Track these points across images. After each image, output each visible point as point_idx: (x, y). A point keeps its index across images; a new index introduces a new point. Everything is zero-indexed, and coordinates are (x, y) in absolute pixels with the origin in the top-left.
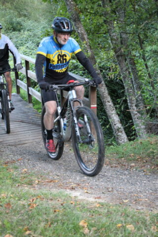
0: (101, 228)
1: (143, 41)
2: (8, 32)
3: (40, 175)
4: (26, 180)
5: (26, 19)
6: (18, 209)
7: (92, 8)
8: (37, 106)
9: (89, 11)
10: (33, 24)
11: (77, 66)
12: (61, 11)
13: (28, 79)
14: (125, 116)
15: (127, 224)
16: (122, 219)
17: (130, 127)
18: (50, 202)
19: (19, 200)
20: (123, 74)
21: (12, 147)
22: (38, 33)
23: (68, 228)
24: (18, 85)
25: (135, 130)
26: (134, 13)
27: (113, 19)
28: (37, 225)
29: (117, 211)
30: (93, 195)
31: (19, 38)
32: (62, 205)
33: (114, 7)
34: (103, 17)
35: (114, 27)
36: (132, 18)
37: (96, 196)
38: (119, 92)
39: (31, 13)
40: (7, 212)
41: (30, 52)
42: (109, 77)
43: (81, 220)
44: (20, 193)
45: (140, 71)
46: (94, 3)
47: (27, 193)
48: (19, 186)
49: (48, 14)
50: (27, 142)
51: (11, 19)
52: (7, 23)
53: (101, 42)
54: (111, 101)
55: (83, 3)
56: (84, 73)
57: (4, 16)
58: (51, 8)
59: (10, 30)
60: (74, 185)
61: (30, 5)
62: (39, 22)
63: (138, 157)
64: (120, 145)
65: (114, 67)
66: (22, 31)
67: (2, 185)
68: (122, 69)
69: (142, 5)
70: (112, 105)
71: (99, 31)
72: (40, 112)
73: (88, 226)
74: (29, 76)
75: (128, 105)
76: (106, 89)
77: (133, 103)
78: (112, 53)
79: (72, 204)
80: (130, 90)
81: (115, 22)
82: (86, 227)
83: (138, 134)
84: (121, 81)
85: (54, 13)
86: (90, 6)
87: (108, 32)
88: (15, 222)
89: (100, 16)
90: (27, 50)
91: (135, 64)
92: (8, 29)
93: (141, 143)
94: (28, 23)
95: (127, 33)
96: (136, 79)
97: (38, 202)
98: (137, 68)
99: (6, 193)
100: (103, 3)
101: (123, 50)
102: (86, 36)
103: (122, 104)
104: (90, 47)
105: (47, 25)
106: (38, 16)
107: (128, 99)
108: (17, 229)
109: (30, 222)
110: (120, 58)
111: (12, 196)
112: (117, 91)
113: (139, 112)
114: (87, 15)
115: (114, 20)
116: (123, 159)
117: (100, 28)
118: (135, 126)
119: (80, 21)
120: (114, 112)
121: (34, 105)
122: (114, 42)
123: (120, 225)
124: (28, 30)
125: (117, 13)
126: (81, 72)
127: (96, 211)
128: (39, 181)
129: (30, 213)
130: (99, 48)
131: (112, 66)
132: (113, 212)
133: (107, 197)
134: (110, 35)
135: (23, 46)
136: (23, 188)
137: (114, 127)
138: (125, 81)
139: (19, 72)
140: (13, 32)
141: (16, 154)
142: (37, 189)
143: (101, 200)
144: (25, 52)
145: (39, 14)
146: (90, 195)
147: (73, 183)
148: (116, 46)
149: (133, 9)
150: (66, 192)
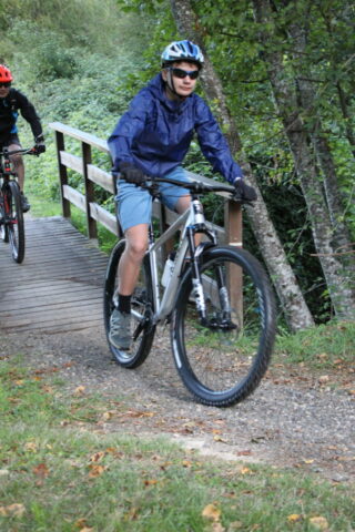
0: (252, 523)
1: (349, 98)
2: (44, 80)
3: (114, 401)
4: (83, 411)
5: (84, 50)
6: (64, 478)
7: (233, 24)
8: (108, 246)
9: (225, 30)
10: (101, 61)
12: (163, 31)
13: (89, 184)
14: (306, 268)
15: (311, 514)
16: (300, 502)
17: (318, 292)
18: (135, 462)
19: (66, 457)
20: (303, 172)
21: (53, 337)
22: (112, 81)
23: (176, 523)
24: (66, 196)
25: (329, 300)
26: (327, 34)
27: (280, 48)
28: (105, 515)
29: (288, 485)
30: (233, 447)
31: (69, 93)
32: (163, 468)
33: (283, 23)
34: (256, 45)
35: (282, 68)
36: (323, 47)
37: (240, 450)
38: (293, 213)
39: (96, 38)
40: (39, 483)
41: (94, 123)
42: (271, 180)
43: (206, 504)
44: (69, 441)
45: (342, 165)
46: (236, 13)
47: (84, 440)
48: (65, 424)
49: (134, 38)
50: (84, 325)
51: (52, 50)
52: (43, 61)
53: (252, 100)
54: (274, 234)
55: (213, 14)
57: (36, 43)
58: (142, 25)
59: (50, 74)
60: (191, 424)
61: (94, 18)
62: (114, 57)
63: (335, 362)
64: (295, 333)
65: (281, 157)
66: (76, 77)
67: (29, 421)
68: (300, 161)
69: (347, 18)
70: (278, 243)
71: (247, 76)
73: (221, 517)
74: (90, 177)
75: (313, 243)
76: (264, 206)
77: (324, 239)
78: (278, 125)
79: (185, 466)
80: (318, 210)
82: (217, 519)
83: (335, 309)
84: (299, 188)
85: (148, 38)
86: (228, 21)
87: (269, 78)
88: (56, 506)
89: (252, 42)
90: (86, 119)
91: (329, 149)
92: (46, 73)
94: (89, 60)
95: (311, 81)
96: (331, 184)
97: (109, 461)
98: (335, 158)
99: (37, 441)
100: (257, 12)
101: (302, 119)
102: (218, 88)
103: (300, 241)
104: (229, 112)
105: (131, 64)
106: (111, 44)
107: (313, 229)
108: (59, 524)
109: (90, 509)
110: (296, 137)
111: (50, 447)
112: (288, 211)
113: (338, 259)
114: (221, 41)
115: (283, 51)
116: (302, 364)
117: (251, 69)
118: (329, 291)
120: (282, 258)
121: (101, 244)
122: (282, 100)
123: (294, 516)
124: (89, 76)
125: (290, 36)
126: (207, 168)
127: (240, 482)
128: (110, 414)
129: (90, 486)
130: (248, 115)
131: (278, 156)
132: (279, 486)
133: (266, 451)
134: (273, 86)
135: (78, 110)
136: (75, 429)
137: (281, 292)
138: (307, 188)
139: (68, 170)
140: (56, 81)
141: (60, 352)
142: (107, 431)
143: (251, 458)
144: (83, 124)
145: (113, 40)
146: (228, 447)
147: (187, 420)
148: (287, 109)
149: (325, 27)
150: (173, 440)
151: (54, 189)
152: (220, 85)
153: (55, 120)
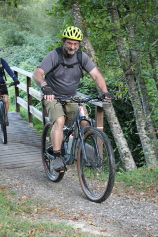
1: (154, 59)
2: (8, 46)
3: (40, 203)
4: (25, 208)
5: (28, 33)
7: (101, 23)
8: (38, 126)
9: (97, 25)
10: (36, 38)
11: (82, 84)
12: (67, 25)
13: (29, 96)
14: (132, 139)
17: (138, 151)
18: (50, 234)
19: (16, 231)
20: (133, 94)
21: (9, 171)
22: (41, 48)
24: (18, 102)
25: (143, 155)
26: (145, 29)
30: (98, 228)
31: (20, 53)
33: (125, 23)
34: (111, 33)
35: (123, 44)
36: (143, 35)
37: (101, 229)
38: (127, 113)
39: (34, 27)
41: (32, 67)
42: (117, 97)
44: (18, 223)
45: (151, 91)
46: (102, 18)
47: (25, 222)
48: (16, 214)
49: (52, 28)
50: (25, 165)
51: (13, 32)
52: (8, 37)
53: (108, 59)
54: (118, 123)
55: (91, 18)
56: (89, 92)
57: (5, 29)
58: (56, 22)
59: (11, 43)
60: (77, 216)
61: (33, 18)
62: (42, 36)
63: (147, 186)
64: (127, 171)
65: (122, 86)
66: (24, 45)
68: (131, 88)
69: (154, 22)
70: (120, 127)
71: (107, 47)
72: (40, 133)
74: (30, 93)
75: (136, 127)
76: (113, 110)
77: (142, 126)
78: (120, 71)
80: (139, 112)
81: (125, 39)
83: (146, 159)
84: (130, 101)
85: (58, 28)
86: (98, 21)
87: (117, 49)
89: (109, 31)
90: (28, 65)
91: (144, 83)
92: (9, 43)
93: (151, 170)
94: (30, 37)
95: (137, 51)
96: (145, 100)
97: (38, 234)
98: (147, 88)
99: (2, 223)
100: (112, 18)
101: (132, 69)
103: (131, 127)
104: (98, 64)
105: (50, 40)
106: (41, 30)
107: (137, 121)
110: (129, 77)
111: (8, 226)
112: (125, 112)
113: (148, 136)
114: (95, 31)
115: (124, 36)
116: (131, 187)
117: (108, 44)
118: (143, 151)
119: (87, 36)
120: (121, 135)
121: (34, 125)
122: (123, 60)
124: (30, 45)
125: (126, 28)
126: (86, 90)
128: (38, 210)
130: (106, 66)
131: (120, 85)
133: (114, 230)
134: (119, 52)
135: (24, 61)
136: (20, 217)
137: (120, 151)
138: (134, 102)
139: (19, 89)
140: (14, 47)
141: (13, 178)
142: (36, 218)
143: (107, 233)
144: (27, 67)
145: (42, 28)
146: (95, 227)
147: (75, 213)
148: (125, 64)
149: (144, 25)
150: (68, 224)
151: (12, 98)
152: (94, 52)
153: (14, 65)
